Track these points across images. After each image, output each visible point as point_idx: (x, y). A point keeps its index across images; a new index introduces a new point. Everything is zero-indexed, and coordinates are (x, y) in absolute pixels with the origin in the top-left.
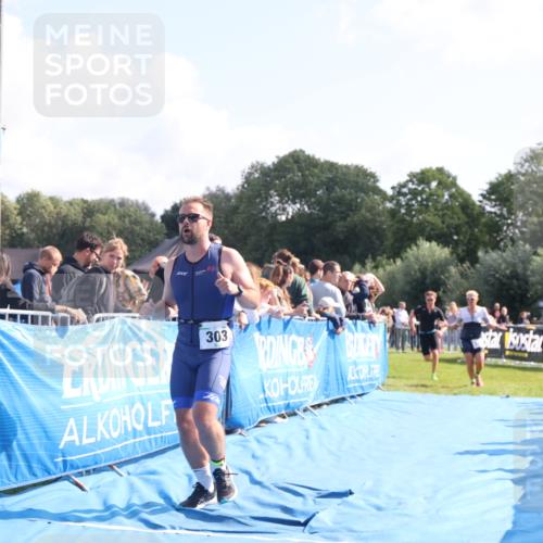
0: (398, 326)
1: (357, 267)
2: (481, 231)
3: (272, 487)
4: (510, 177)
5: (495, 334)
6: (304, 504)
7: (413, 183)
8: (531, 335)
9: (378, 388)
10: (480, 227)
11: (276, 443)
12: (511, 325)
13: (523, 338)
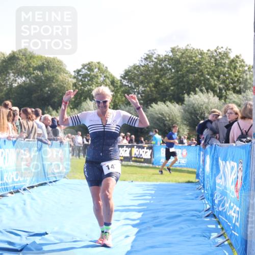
0: (77, 145)
1: (54, 113)
2: (121, 95)
3: (3, 231)
4: (135, 67)
5: (127, 149)
6: (21, 240)
7: (85, 70)
8: (145, 150)
9: (65, 177)
10: (120, 93)
11: (7, 207)
12: (135, 144)
13: (141, 151)
